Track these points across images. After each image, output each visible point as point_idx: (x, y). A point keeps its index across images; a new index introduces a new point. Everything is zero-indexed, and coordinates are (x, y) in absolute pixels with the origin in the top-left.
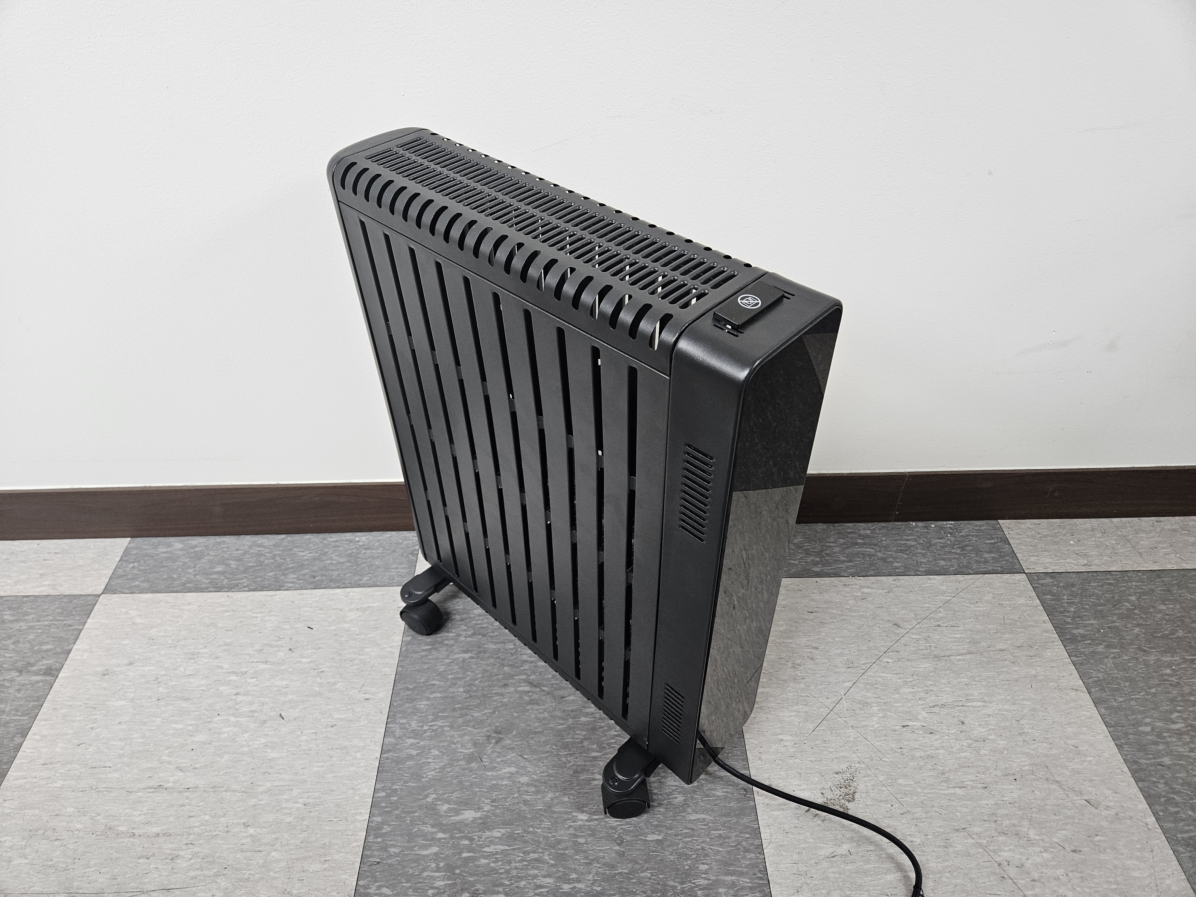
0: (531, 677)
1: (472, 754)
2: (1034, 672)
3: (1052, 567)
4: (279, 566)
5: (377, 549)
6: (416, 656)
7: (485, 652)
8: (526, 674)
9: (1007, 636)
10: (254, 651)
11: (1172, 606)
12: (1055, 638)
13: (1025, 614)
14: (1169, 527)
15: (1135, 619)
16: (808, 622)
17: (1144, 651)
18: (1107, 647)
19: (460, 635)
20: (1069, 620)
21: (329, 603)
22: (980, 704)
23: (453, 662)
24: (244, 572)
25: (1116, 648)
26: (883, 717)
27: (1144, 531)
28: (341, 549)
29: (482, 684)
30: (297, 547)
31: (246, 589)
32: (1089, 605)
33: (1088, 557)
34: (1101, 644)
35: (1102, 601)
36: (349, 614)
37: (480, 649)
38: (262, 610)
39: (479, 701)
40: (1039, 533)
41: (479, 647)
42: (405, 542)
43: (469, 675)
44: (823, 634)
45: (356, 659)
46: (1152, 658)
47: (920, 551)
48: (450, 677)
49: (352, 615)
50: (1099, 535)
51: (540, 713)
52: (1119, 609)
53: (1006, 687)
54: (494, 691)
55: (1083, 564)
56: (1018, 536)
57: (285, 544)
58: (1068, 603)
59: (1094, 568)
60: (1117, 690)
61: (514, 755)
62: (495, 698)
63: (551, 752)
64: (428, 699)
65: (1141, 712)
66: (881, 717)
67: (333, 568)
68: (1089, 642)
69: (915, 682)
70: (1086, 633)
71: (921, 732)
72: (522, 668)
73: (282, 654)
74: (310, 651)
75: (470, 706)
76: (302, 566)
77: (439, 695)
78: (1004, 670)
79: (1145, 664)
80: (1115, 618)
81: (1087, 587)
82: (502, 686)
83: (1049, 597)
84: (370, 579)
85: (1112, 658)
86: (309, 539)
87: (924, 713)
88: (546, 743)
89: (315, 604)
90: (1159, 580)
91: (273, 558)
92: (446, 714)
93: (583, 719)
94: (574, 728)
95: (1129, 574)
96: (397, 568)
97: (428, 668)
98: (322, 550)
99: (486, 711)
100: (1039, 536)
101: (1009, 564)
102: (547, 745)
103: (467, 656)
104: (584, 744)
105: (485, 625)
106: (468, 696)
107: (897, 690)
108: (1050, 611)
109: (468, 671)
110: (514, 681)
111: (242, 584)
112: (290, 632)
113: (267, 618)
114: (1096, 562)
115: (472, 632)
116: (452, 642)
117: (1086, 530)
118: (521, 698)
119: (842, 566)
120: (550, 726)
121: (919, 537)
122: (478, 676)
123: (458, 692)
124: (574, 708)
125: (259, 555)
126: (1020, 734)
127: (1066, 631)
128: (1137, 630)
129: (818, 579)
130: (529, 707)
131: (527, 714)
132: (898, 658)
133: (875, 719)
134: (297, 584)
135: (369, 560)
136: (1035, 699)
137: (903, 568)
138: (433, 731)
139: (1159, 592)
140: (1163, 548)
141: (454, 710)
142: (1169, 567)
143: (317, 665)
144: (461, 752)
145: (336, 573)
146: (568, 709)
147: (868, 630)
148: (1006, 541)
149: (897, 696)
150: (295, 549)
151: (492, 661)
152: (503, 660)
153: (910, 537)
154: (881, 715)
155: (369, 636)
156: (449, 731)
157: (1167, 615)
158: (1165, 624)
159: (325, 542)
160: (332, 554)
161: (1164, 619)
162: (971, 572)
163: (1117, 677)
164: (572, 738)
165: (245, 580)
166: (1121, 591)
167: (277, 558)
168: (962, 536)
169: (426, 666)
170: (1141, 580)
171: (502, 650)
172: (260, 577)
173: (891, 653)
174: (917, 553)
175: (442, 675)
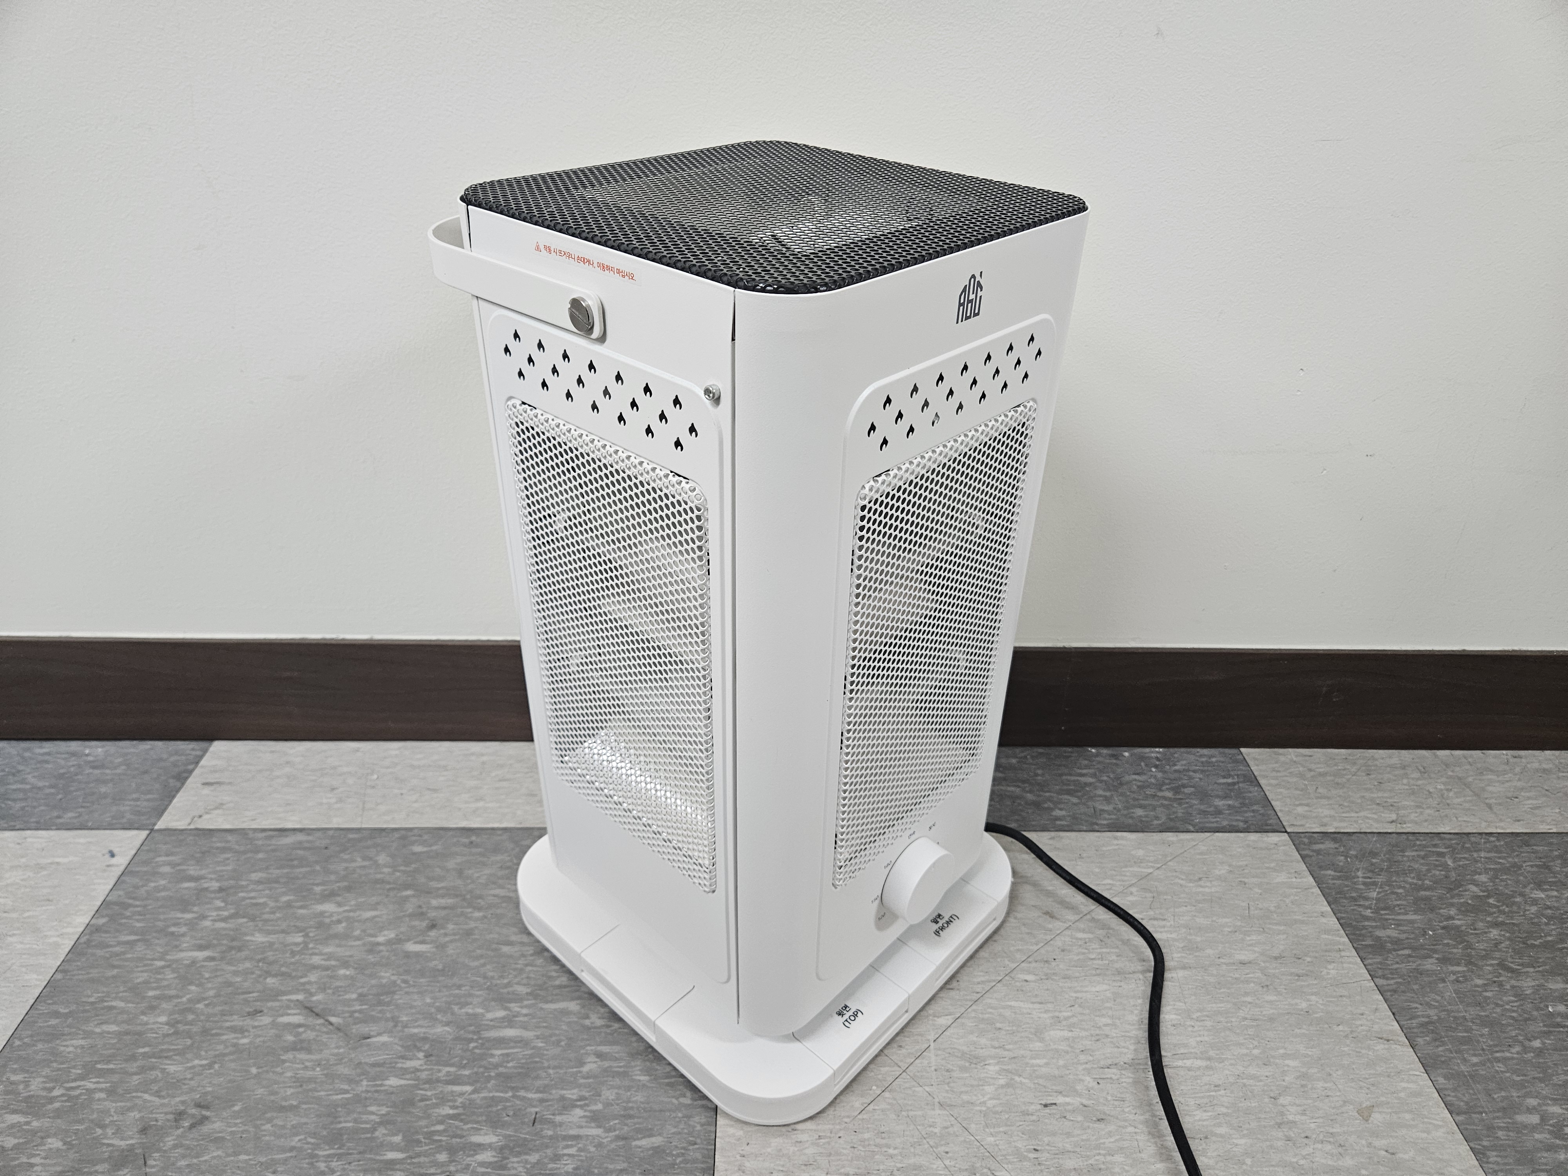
0: (314, 998)
1: (131, 1148)
2: (1304, 1005)
3: (1336, 824)
5: (115, 768)
6: (100, 952)
7: (240, 949)
8: (306, 991)
9: (1254, 937)
11: (1555, 893)
12: (1344, 944)
13: (1287, 901)
14: (1536, 765)
15: (1491, 914)
17: (1513, 971)
18: (1445, 960)
19: (204, 917)
20: (1368, 913)
22: (1199, 1063)
23: (168, 966)
25: (1458, 964)
26: (1008, 1085)
27: (1491, 771)
28: (50, 766)
29: (210, 1010)
32: (1404, 888)
33: (1398, 809)
34: (1431, 957)
35: (1427, 882)
37: (235, 944)
39: (189, 1042)
40: (1310, 770)
41: (233, 940)
42: (172, 759)
43: (190, 992)
46: (1528, 984)
47: (1100, 792)
48: (151, 993)
49: (12, 877)
50: (1416, 775)
51: (306, 1068)
52: (1459, 896)
53: (1251, 1031)
54: (228, 1024)
55: (1391, 820)
56: (1274, 774)
58: (1364, 884)
59: (1409, 828)
60: (1468, 1041)
61: (220, 1153)
62: (224, 1037)
63: (300, 1150)
64: (88, 1035)
65: (1520, 1086)
66: (1002, 1087)
67: (21, 796)
68: (1407, 952)
69: (1075, 1020)
70: (1403, 936)
71: (1080, 1118)
72: (303, 980)
75: (169, 1050)
77: (113, 1028)
78: (1249, 999)
79: (1515, 996)
80: (1453, 912)
81: (1400, 858)
82: (249, 1014)
83: (1329, 872)
84: (79, 817)
85: (1453, 982)
87: (1088, 1079)
88: (296, 1130)
90: (1526, 849)
92: (111, 1066)
93: (393, 1082)
94: (366, 1099)
95: (1473, 839)
96: (138, 800)
97: (114, 977)
98: (14, 767)
99: (196, 1062)
100: (1309, 775)
101: (1260, 817)
102: (296, 1135)
103: (201, 955)
104: (377, 1134)
105: (261, 901)
106: (172, 1031)
107: (1038, 1033)
108: (1333, 897)
109: (191, 983)
110: (277, 1004)
114: (1413, 816)
115: (232, 911)
116: (184, 929)
117: (1393, 767)
118: (279, 1036)
120: (316, 1094)
121: (1101, 771)
122: (206, 995)
123: (154, 1023)
124: (380, 1058)
126: (1279, 1125)
127: (1364, 932)
128: (1494, 933)
130: (289, 1056)
131: (279, 1069)
132: (1046, 975)
133: (989, 1089)
135: (92, 785)
136: (1306, 1056)
137: (1067, 818)
138: (70, 1098)
139: (1529, 869)
140: (1529, 798)
141: (133, 1058)
142: (1543, 828)
144: (109, 1145)
145: (18, 805)
146: (367, 1060)
148: (1253, 780)
149: (1038, 1045)
151: (248, 965)
152: (270, 964)
153: (1084, 771)
154: (1002, 1082)
155: (27, 914)
156: (104, 1100)
157: (1549, 908)
158: (1546, 924)
160: (29, 773)
161: (1543, 915)
162: (1191, 828)
163: (1464, 1018)
164: (355, 1121)
166: (1460, 866)
168: (1176, 771)
169: (115, 972)
170: (1496, 849)
171: (276, 946)
173: (1034, 965)
174: (1095, 796)
175: (136, 991)
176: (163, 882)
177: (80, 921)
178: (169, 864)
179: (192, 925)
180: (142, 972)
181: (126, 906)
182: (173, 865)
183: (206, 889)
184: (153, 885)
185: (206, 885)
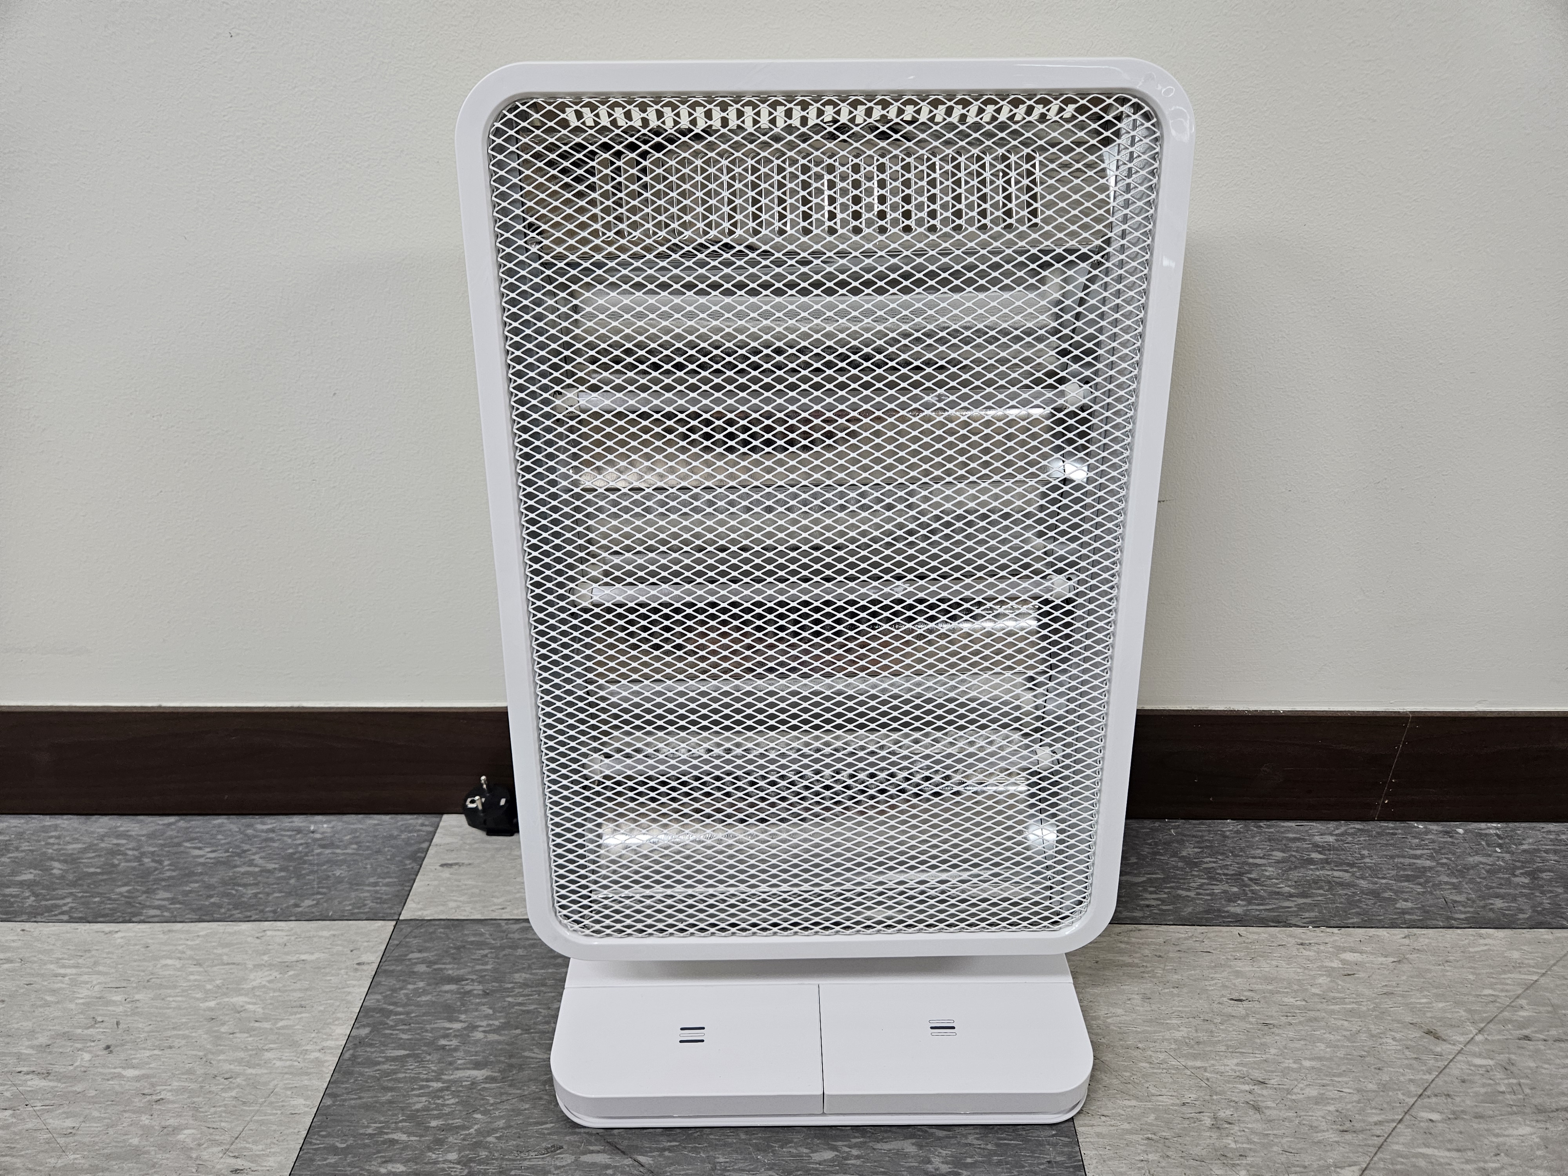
4: (145, 875)
5: (346, 848)
6: (369, 1071)
7: (521, 1068)
10: (32, 1047)
16: (1233, 1021)
19: (474, 1028)
21: (219, 951)
23: (447, 1089)
24: (74, 884)
28: (276, 845)
29: (504, 1145)
30: (191, 840)
31: (65, 917)
36: (252, 976)
37: (513, 1061)
38: (80, 961)
41: (511, 1057)
43: (477, 1122)
44: (1273, 1051)
45: (238, 1075)
47: (1446, 879)
48: (434, 1123)
49: (258, 978)
54: (526, 1163)
57: (170, 833)
67: (251, 880)
73: (87, 1056)
74: (148, 1053)
76: (189, 875)
77: (400, 1168)
86: (220, 826)
89: (189, 953)
91: (138, 859)
96: (376, 884)
97: (390, 1102)
98: (238, 847)
103: (479, 1074)
105: (532, 1007)
109: (478, 1112)
111: (57, 906)
112: (121, 1009)
113: (85, 978)
115: (503, 1020)
116: (454, 1042)
119: (1287, 904)
121: (1438, 852)
122: (495, 1125)
123: (444, 1162)
125: (113, 853)
129: (1242, 930)
132: (1454, 1113)
134: (168, 910)
135: (325, 867)
137: (1419, 912)
143: (153, 1085)
145: (250, 891)
147: (1370, 1043)
150: (188, 844)
153: (1419, 852)
155: (280, 1024)
159: (250, 832)
160: (255, 854)
165: (69, 900)
167: (146, 860)
168: (1524, 851)
169: (389, 1096)
172: (100, 894)
173: (1434, 1100)
174: (1440, 883)
175: (417, 1119)
176: (421, 984)
177: (341, 1031)
178: (423, 961)
179: (463, 1036)
180: (419, 1096)
181: (388, 1013)
182: (430, 963)
183: (469, 992)
184: (410, 987)
185: (468, 988)
